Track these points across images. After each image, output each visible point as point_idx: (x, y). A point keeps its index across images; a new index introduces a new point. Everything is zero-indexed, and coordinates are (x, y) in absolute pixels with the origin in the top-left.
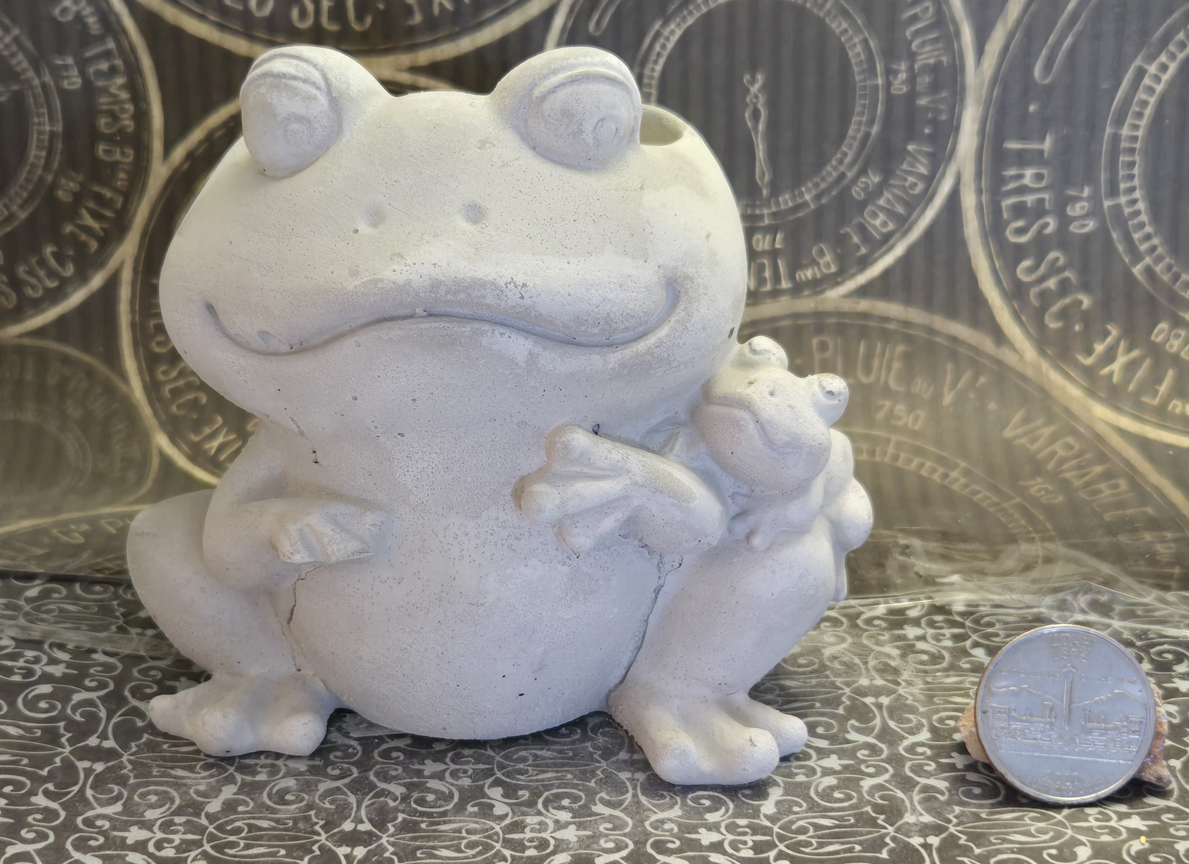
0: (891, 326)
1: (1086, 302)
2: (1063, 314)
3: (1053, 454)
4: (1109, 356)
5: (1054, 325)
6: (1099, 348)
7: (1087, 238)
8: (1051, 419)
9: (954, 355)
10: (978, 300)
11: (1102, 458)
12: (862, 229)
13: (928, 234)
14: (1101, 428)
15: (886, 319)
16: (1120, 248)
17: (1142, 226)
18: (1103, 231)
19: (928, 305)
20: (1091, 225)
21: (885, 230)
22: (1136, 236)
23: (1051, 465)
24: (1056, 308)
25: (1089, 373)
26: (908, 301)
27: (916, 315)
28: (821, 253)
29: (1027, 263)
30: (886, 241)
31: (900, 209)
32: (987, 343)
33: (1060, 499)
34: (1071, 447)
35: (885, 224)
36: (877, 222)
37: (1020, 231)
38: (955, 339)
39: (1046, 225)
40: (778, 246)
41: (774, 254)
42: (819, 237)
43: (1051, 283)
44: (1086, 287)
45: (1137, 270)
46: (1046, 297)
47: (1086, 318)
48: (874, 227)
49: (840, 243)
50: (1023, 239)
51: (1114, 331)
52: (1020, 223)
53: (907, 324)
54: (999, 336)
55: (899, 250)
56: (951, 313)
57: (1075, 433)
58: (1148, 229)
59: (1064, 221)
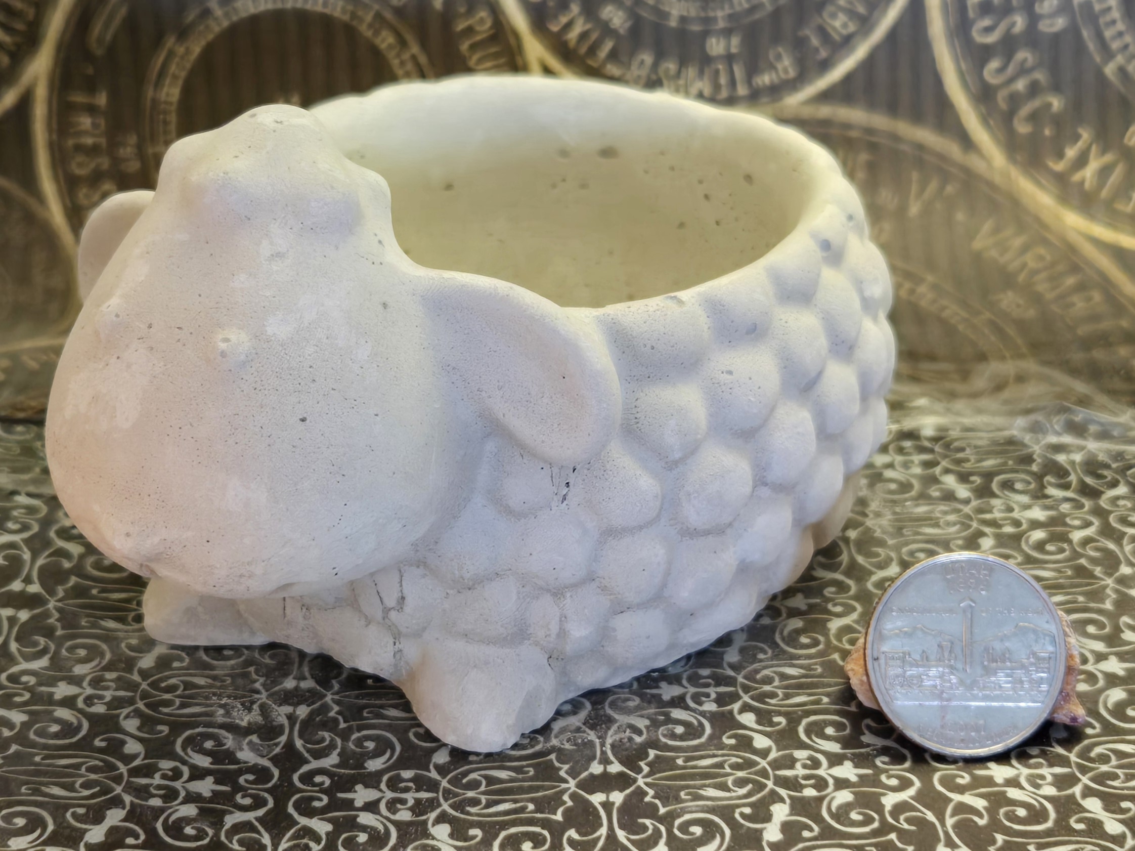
0: (854, 134)
1: (1056, 103)
2: (1034, 117)
3: (1024, 265)
4: (1081, 161)
5: (1023, 128)
6: (1071, 153)
7: (1056, 37)
8: (1021, 227)
9: (920, 163)
10: (944, 104)
11: (1075, 269)
12: (823, 33)
13: (892, 35)
14: (1074, 238)
15: (847, 126)
16: (1091, 46)
17: (1114, 22)
18: (1074, 30)
19: (893, 109)
20: (1060, 23)
21: (845, 32)
22: (1108, 34)
23: (1021, 278)
24: (1026, 110)
25: (1061, 179)
26: (871, 105)
27: (880, 121)
28: (779, 57)
29: (994, 64)
30: (847, 42)
31: (861, 9)
32: (953, 150)
33: (1031, 313)
34: (1041, 258)
35: (845, 25)
36: (837, 24)
37: (988, 30)
38: (920, 147)
39: (1013, 24)
40: (734, 50)
41: (729, 58)
42: (777, 39)
43: (1020, 85)
44: (1056, 87)
45: (1110, 70)
46: (1015, 100)
47: (1058, 121)
48: (834, 29)
49: (799, 45)
50: (991, 39)
51: (1086, 135)
52: (986, 22)
53: (870, 131)
54: (966, 142)
55: (860, 52)
56: (917, 117)
57: (1045, 242)
58: (1120, 26)
59: (1033, 19)
